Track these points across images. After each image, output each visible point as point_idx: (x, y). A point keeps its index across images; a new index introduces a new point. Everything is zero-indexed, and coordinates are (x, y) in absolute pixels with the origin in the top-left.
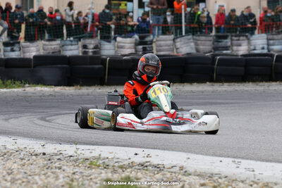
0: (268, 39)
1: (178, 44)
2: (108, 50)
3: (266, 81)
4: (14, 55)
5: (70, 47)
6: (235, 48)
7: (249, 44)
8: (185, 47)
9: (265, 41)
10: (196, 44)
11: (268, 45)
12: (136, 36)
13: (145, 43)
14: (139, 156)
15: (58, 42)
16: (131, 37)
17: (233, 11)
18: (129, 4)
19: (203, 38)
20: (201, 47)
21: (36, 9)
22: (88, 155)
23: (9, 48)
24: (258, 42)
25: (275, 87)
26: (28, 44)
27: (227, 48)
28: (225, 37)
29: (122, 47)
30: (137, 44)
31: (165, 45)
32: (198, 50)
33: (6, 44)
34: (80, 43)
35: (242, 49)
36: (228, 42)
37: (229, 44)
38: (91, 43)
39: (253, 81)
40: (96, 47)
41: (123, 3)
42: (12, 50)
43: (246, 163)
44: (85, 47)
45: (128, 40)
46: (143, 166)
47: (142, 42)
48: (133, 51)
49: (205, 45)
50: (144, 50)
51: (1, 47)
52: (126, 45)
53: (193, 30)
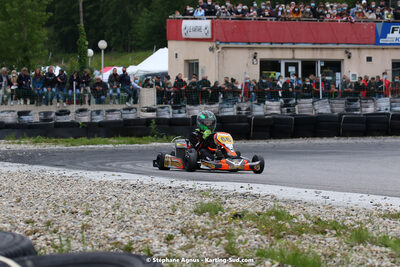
0: (391, 102)
1: (316, 107)
2: (259, 111)
3: (384, 135)
4: (180, 116)
5: (227, 110)
6: (363, 109)
7: (375, 106)
8: (323, 108)
9: (388, 103)
10: (331, 106)
11: (391, 106)
12: (282, 100)
13: (289, 106)
14: (245, 188)
15: (217, 105)
16: (277, 100)
17: (373, 79)
18: (278, 74)
19: (337, 101)
20: (335, 109)
21: (200, 79)
22: (204, 188)
23: (177, 111)
24: (384, 104)
25: (390, 140)
26: (192, 107)
27: (357, 110)
28: (356, 101)
29: (270, 109)
30: (282, 107)
31: (305, 107)
32: (333, 112)
33: (174, 108)
34: (235, 106)
35: (370, 110)
36: (358, 104)
37: (359, 106)
38: (245, 106)
39: (373, 136)
40: (248, 109)
41: (272, 73)
42: (180, 113)
43: (324, 193)
44: (239, 109)
45: (275, 103)
46: (244, 196)
47: (286, 105)
48: (279, 112)
49: (339, 107)
50: (288, 111)
51: (171, 110)
52: (274, 107)
53: (328, 95)
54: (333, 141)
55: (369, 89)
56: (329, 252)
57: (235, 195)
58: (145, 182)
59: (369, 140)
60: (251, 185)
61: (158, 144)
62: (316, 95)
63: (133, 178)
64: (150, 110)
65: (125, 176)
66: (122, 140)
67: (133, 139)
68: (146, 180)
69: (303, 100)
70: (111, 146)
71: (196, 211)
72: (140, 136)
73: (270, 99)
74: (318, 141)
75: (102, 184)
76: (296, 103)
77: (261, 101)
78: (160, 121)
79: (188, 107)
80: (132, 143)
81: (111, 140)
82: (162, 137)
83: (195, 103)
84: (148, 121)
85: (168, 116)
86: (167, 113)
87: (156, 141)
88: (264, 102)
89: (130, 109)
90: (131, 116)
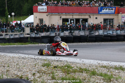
1: (80, 33)
2: (62, 34)
3: (101, 42)
4: (37, 36)
5: (52, 34)
6: (95, 34)
7: (98, 33)
8: (82, 33)
9: (102, 32)
10: (85, 33)
11: (103, 33)
12: (69, 31)
15: (49, 33)
18: (68, 23)
19: (86, 31)
20: (86, 34)
21: (44, 24)
23: (36, 34)
24: (101, 32)
25: (103, 43)
26: (41, 33)
27: (93, 34)
28: (92, 31)
29: (66, 34)
30: (69, 33)
31: (77, 33)
32: (85, 34)
33: (36, 33)
35: (97, 34)
36: (93, 32)
37: (93, 33)
38: (58, 33)
39: (98, 42)
40: (59, 34)
41: (66, 23)
42: (37, 35)
43: (82, 60)
44: (56, 34)
45: (67, 32)
46: (57, 61)
47: (71, 32)
48: (68, 35)
49: (87, 33)
50: (71, 34)
51: (34, 34)
52: (67, 33)
53: (84, 29)
54: (85, 44)
55: (96, 27)
56: (84, 78)
57: (55, 61)
58: (27, 57)
59: (96, 43)
60: (60, 57)
61: (31, 45)
62: (80, 29)
63: (23, 56)
64: (28, 34)
65: (20, 55)
66: (19, 43)
67: (23, 43)
68: (27, 56)
69: (76, 31)
70: (16, 46)
71: (42, 66)
72: (25, 42)
73: (65, 31)
74: (80, 44)
75: (13, 57)
76: (74, 32)
77: (63, 31)
78: (31, 38)
79: (40, 33)
80: (22, 44)
81: (16, 44)
82: (32, 43)
83: (42, 32)
84: (27, 38)
85: (34, 36)
86: (33, 35)
87: (30, 44)
88: (64, 32)
89: (22, 34)
90: (22, 36)
